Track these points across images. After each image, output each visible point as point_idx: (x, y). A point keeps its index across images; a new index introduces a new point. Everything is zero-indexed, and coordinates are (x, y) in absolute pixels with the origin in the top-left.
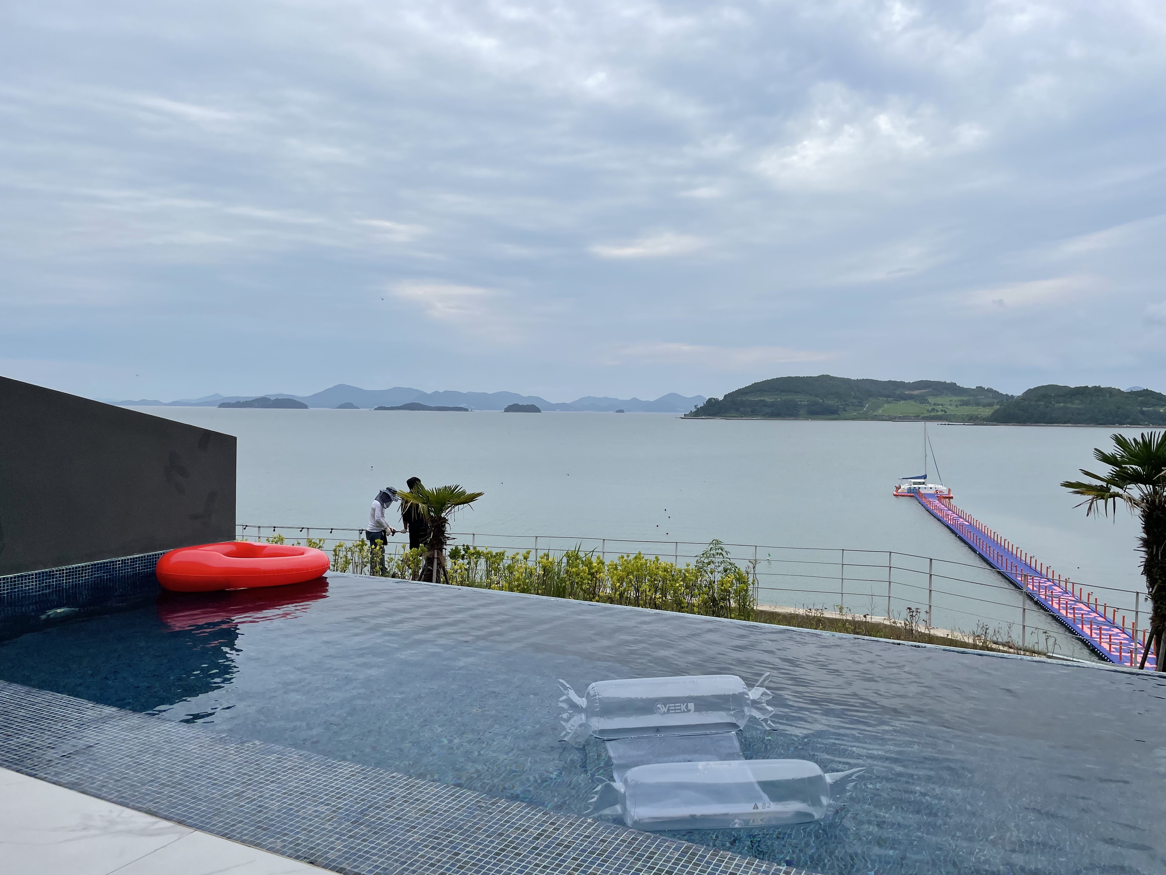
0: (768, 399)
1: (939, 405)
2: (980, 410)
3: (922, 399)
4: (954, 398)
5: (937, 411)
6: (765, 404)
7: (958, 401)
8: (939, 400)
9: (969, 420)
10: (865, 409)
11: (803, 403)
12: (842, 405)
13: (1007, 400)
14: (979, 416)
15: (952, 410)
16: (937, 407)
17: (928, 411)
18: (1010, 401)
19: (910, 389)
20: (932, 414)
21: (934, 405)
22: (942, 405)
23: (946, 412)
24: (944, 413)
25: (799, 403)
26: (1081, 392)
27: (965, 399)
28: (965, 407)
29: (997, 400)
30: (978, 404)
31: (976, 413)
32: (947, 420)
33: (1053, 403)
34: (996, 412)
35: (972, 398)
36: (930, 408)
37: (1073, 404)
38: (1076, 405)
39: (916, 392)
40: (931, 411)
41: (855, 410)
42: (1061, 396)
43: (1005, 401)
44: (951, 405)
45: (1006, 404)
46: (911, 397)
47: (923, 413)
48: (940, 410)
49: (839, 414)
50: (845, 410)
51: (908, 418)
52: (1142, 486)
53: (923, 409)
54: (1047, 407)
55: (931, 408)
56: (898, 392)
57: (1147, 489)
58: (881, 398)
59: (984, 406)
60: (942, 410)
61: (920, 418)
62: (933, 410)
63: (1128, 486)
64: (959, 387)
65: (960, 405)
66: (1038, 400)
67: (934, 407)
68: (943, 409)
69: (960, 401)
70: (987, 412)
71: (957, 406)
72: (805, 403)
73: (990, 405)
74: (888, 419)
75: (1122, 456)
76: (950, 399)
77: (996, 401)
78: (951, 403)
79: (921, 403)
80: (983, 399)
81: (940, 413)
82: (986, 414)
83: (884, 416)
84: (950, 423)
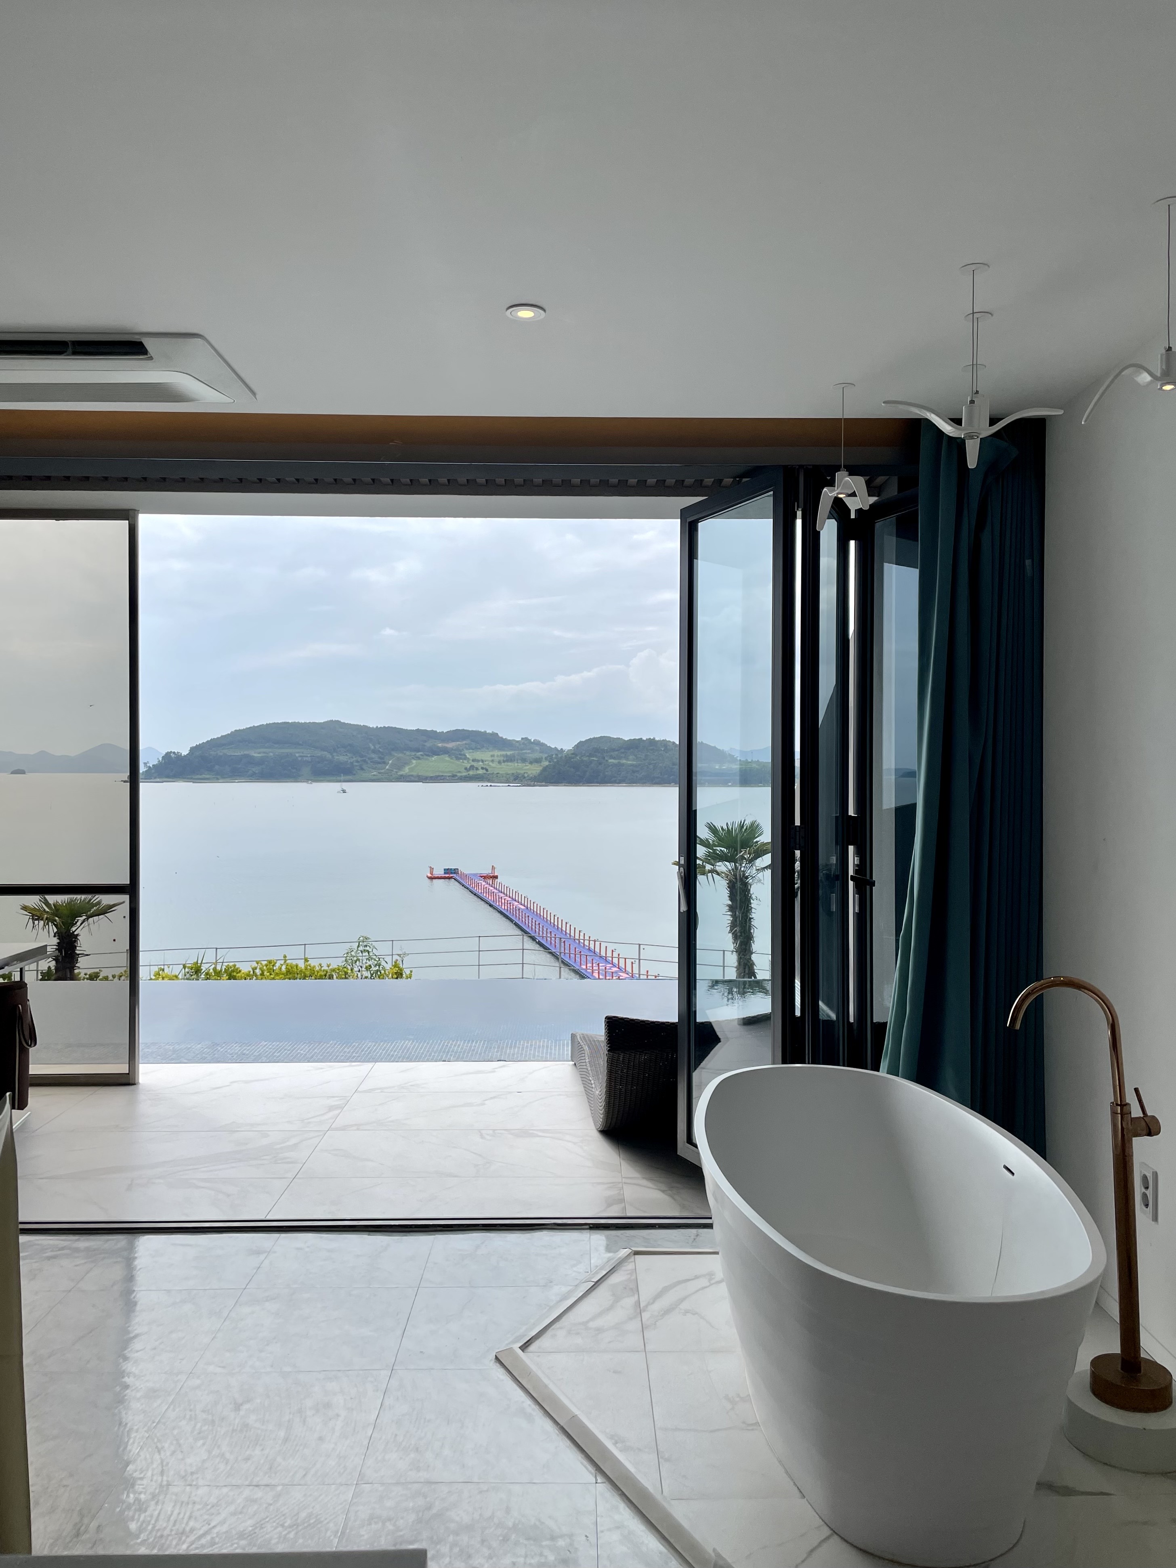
0: (256, 754)
1: (478, 761)
2: (528, 767)
3: (458, 755)
4: (497, 753)
5: (477, 769)
6: (251, 761)
7: (501, 755)
8: (478, 755)
9: (515, 780)
10: (387, 767)
11: (305, 759)
12: (357, 762)
13: (557, 755)
14: (526, 775)
15: (495, 767)
16: (475, 764)
17: (466, 769)
18: (560, 756)
19: (443, 741)
20: (471, 773)
21: (473, 761)
22: (482, 761)
23: (487, 770)
24: (484, 771)
25: (300, 759)
26: (635, 745)
27: (509, 753)
28: (509, 764)
29: (546, 755)
30: (524, 760)
31: (522, 772)
32: (489, 781)
33: (606, 758)
34: (545, 769)
35: (516, 752)
36: (468, 766)
37: (627, 759)
38: (629, 761)
39: (450, 745)
40: (470, 769)
41: (375, 769)
42: (614, 750)
43: (554, 756)
44: (493, 761)
45: (555, 760)
46: (445, 751)
47: (460, 772)
48: (480, 768)
49: (355, 775)
50: (362, 769)
51: (442, 778)
52: (727, 864)
53: (459, 766)
54: (600, 764)
55: (470, 765)
56: (428, 744)
57: (730, 866)
58: (408, 753)
59: (531, 763)
60: (482, 768)
61: (457, 778)
62: (472, 767)
63: (718, 864)
64: (502, 738)
65: (504, 761)
66: (591, 755)
67: (473, 763)
68: (484, 767)
69: (503, 756)
70: (534, 770)
71: (499, 762)
72: (307, 759)
73: (538, 761)
74: (417, 779)
75: (713, 841)
76: (491, 753)
77: (544, 756)
78: (493, 758)
79: (458, 759)
80: (529, 753)
81: (481, 772)
82: (534, 772)
83: (412, 776)
84: (492, 784)
